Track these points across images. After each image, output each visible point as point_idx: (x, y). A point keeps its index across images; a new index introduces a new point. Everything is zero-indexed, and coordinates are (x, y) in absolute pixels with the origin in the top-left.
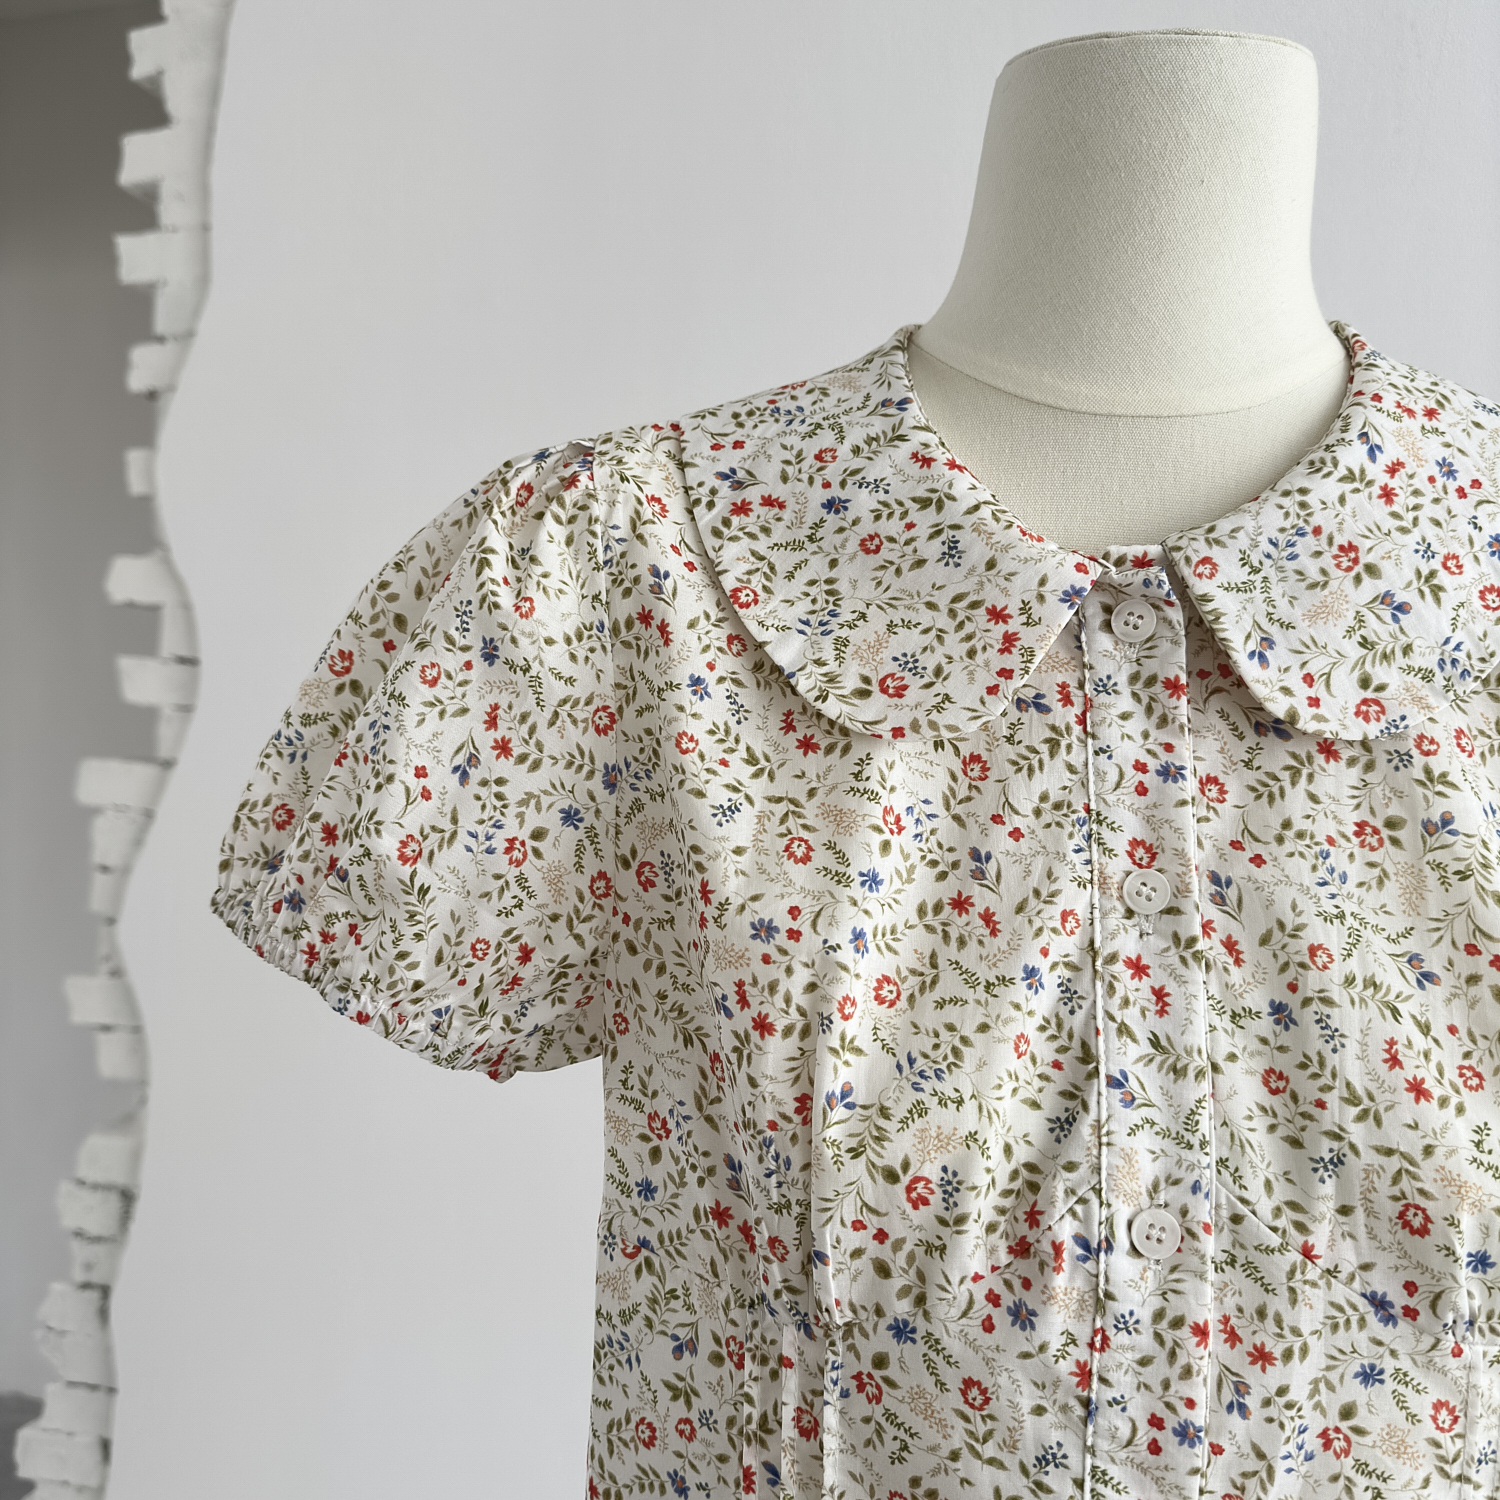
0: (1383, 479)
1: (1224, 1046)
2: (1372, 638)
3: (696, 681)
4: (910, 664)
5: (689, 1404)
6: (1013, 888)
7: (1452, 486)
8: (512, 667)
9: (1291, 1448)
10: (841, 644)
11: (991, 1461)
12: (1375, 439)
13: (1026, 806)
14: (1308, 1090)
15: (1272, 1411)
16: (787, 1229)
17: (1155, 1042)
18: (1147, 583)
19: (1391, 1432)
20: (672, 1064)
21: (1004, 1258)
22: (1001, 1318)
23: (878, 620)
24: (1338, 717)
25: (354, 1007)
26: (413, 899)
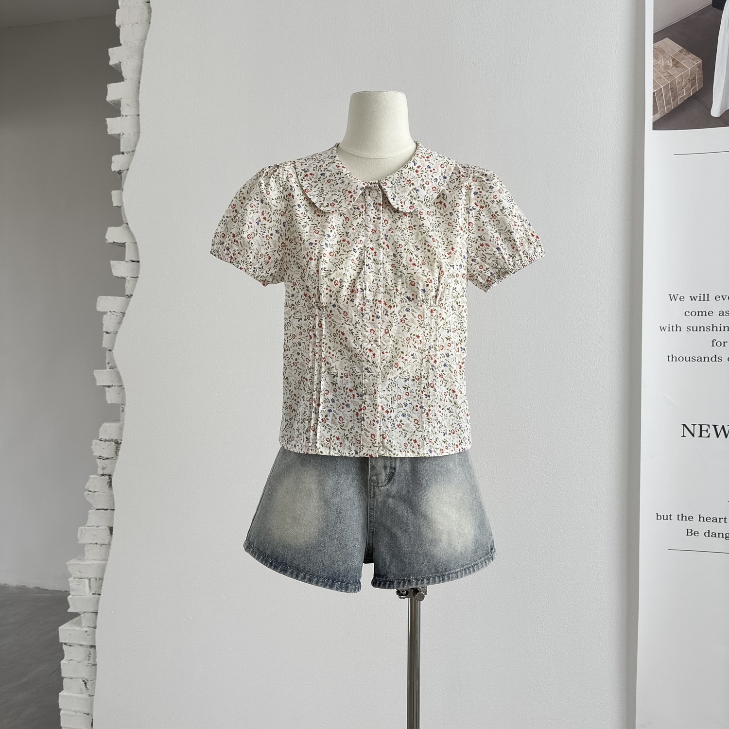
0: (416, 169)
1: (385, 260)
2: (412, 195)
3: (299, 205)
4: (335, 201)
5: (301, 329)
6: (352, 237)
7: (429, 170)
8: (266, 204)
9: (395, 321)
10: (324, 198)
11: (348, 324)
12: (416, 162)
13: (355, 225)
14: (397, 266)
15: (392, 315)
16: (315, 291)
17: (374, 260)
18: (375, 186)
19: (411, 319)
20: (296, 272)
21: (350, 293)
22: (349, 301)
23: (330, 194)
24: (406, 208)
25: (240, 266)
26: (250, 245)
